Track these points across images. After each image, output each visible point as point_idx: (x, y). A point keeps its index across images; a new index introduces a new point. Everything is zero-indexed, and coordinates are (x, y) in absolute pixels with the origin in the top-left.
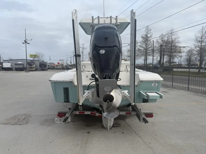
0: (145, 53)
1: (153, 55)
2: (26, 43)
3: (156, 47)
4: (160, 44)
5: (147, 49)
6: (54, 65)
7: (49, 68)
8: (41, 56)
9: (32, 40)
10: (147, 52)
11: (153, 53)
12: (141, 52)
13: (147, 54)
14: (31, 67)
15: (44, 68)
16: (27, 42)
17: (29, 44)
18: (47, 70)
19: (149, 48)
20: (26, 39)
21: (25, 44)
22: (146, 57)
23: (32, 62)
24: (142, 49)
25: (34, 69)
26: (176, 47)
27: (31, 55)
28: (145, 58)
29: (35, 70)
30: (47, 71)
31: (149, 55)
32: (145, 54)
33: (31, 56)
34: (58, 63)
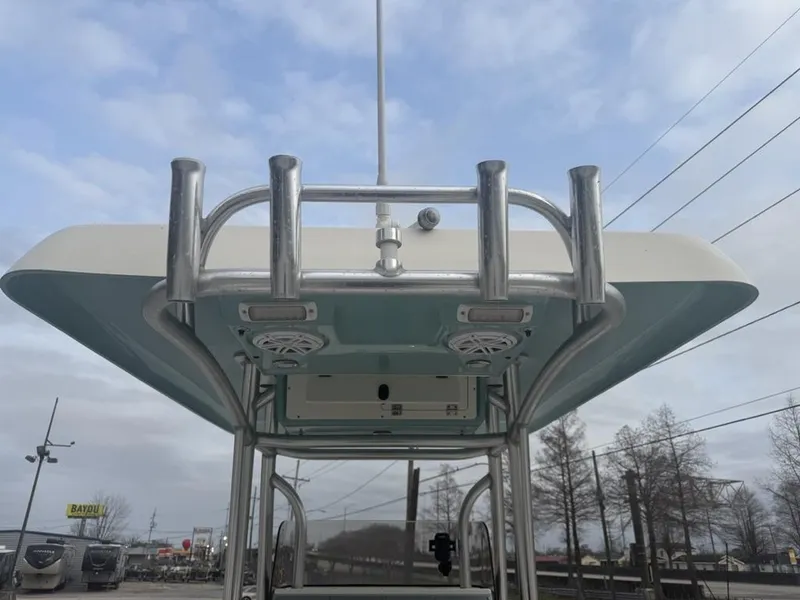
0: (567, 510)
1: (603, 516)
2: (42, 458)
3: (609, 480)
4: (624, 469)
5: (572, 490)
6: (167, 551)
7: (131, 575)
8: (112, 514)
9: (73, 443)
10: (572, 501)
11: (603, 508)
12: (548, 502)
13: (573, 511)
14: (42, 571)
15: (103, 579)
16: (47, 454)
17: (54, 461)
18: (115, 586)
19: (579, 484)
20: (47, 440)
21: (37, 463)
22: (574, 525)
23: (52, 548)
24: (551, 488)
25: (53, 584)
26: (692, 480)
27: (74, 507)
28: (568, 530)
29: (60, 589)
30: (113, 593)
31: (585, 517)
32: (563, 512)
34: (186, 545)
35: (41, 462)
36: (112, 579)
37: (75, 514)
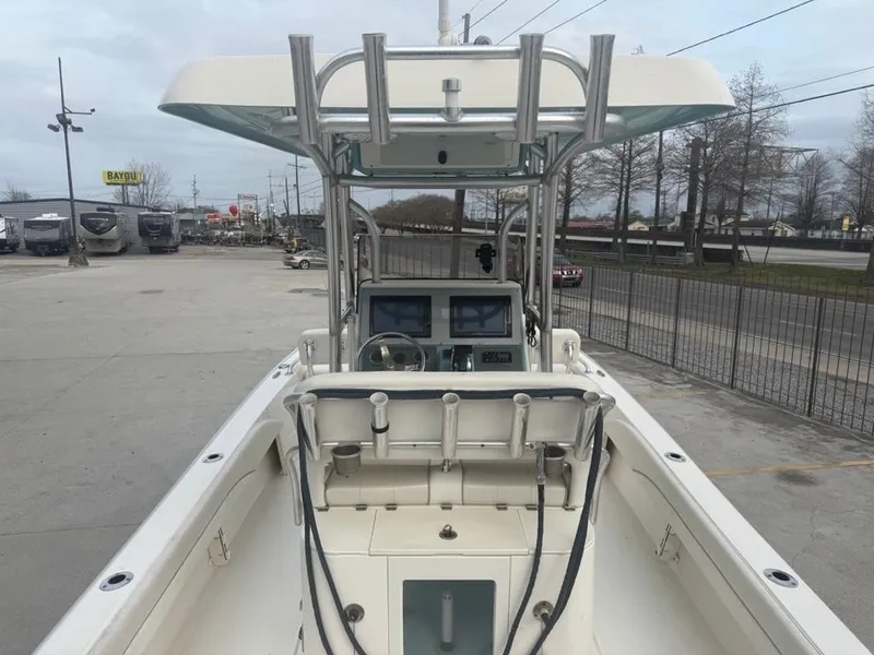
0: (622, 180)
1: (658, 185)
2: (65, 128)
3: (673, 148)
4: (691, 138)
5: (631, 158)
6: (215, 216)
7: (186, 240)
8: (151, 181)
9: (93, 110)
10: (629, 171)
11: (660, 177)
12: (604, 172)
13: (629, 180)
14: (102, 236)
15: (162, 243)
16: (70, 122)
17: (79, 130)
19: (639, 153)
20: (64, 108)
21: (62, 132)
22: (627, 193)
23: (105, 216)
24: (610, 157)
25: (117, 248)
26: (762, 149)
27: (110, 174)
28: (620, 199)
29: (123, 252)
31: (640, 187)
32: (618, 181)
33: (112, 178)
34: (233, 210)
35: (66, 132)
36: (171, 244)
37: (113, 181)
